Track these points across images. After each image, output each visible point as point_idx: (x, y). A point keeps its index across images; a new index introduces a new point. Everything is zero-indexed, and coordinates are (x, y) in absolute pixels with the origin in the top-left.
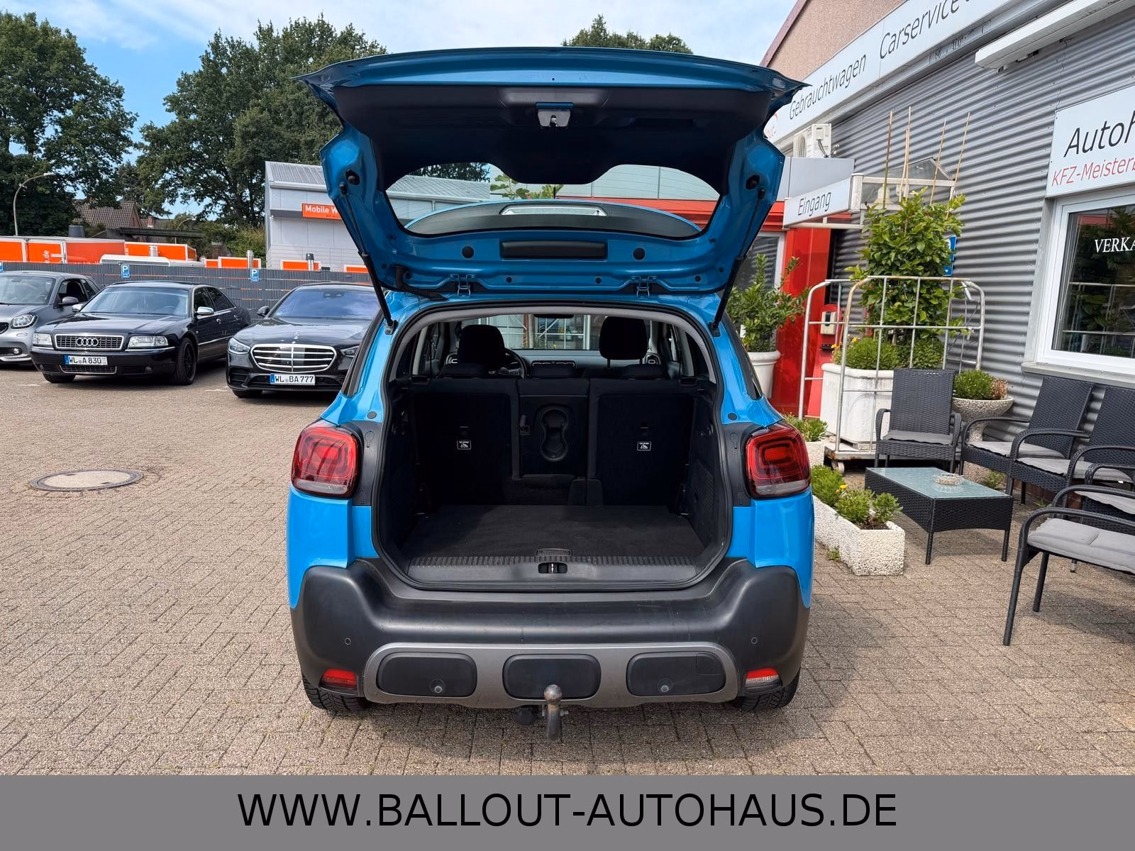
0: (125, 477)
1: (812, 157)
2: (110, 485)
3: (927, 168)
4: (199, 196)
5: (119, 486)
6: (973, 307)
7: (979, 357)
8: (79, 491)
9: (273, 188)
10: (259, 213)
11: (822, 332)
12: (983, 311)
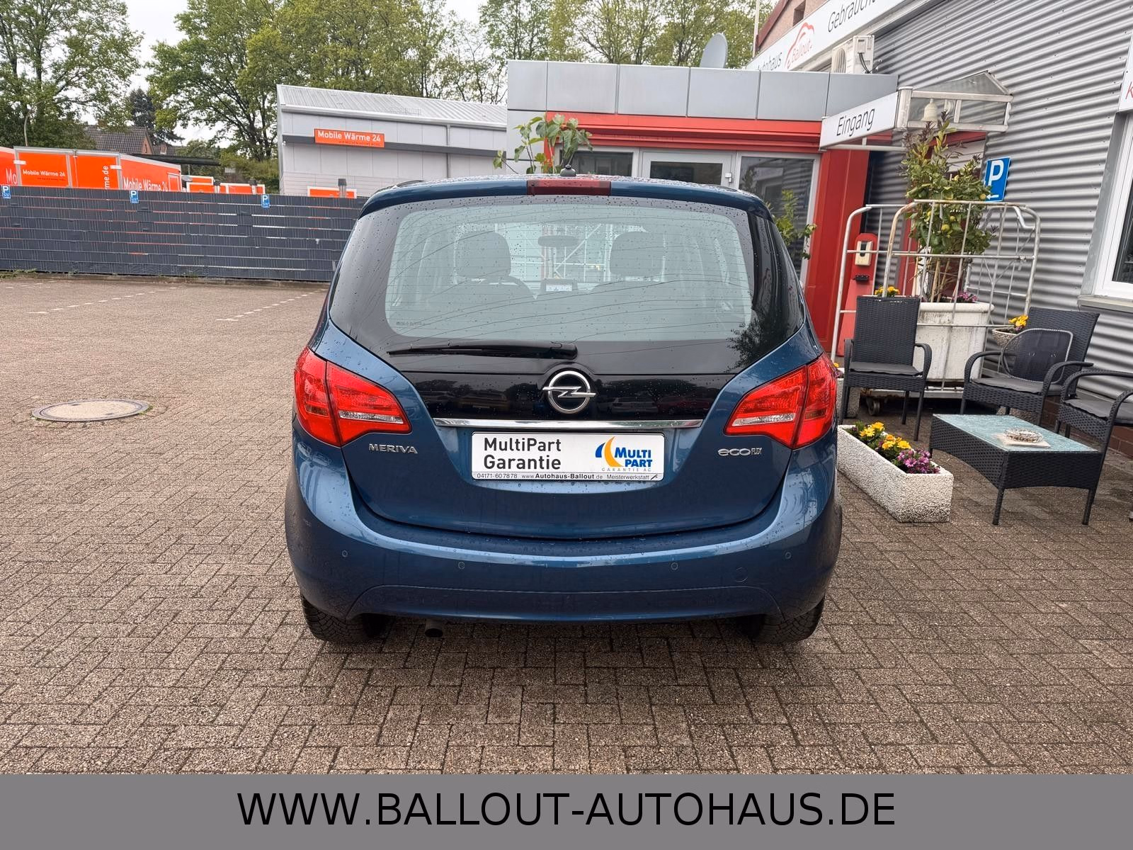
0: (130, 408)
1: (852, 73)
2: (114, 416)
3: (981, 83)
4: (211, 121)
5: (124, 417)
6: (1027, 235)
7: (1029, 290)
8: (82, 422)
9: (287, 112)
10: (272, 140)
11: (856, 263)
12: (1037, 239)
